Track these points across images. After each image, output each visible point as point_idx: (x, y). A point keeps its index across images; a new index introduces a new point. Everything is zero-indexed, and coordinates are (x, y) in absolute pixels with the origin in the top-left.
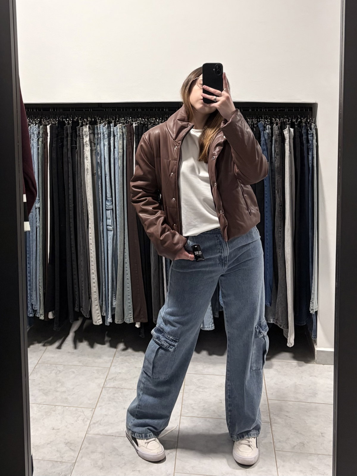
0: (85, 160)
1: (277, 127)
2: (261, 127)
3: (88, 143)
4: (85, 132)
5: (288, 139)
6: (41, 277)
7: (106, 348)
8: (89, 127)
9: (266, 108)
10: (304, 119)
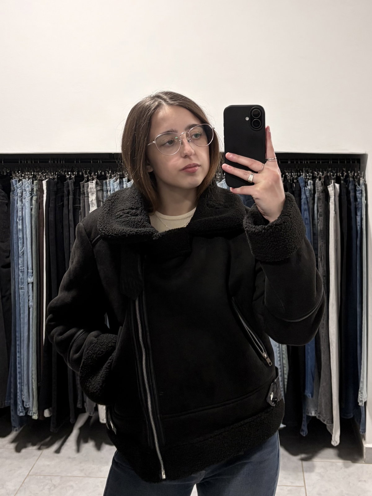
1: (320, 182)
2: (302, 183)
3: (95, 202)
4: (91, 188)
5: (333, 197)
8: (96, 182)
9: (307, 159)
10: (351, 172)
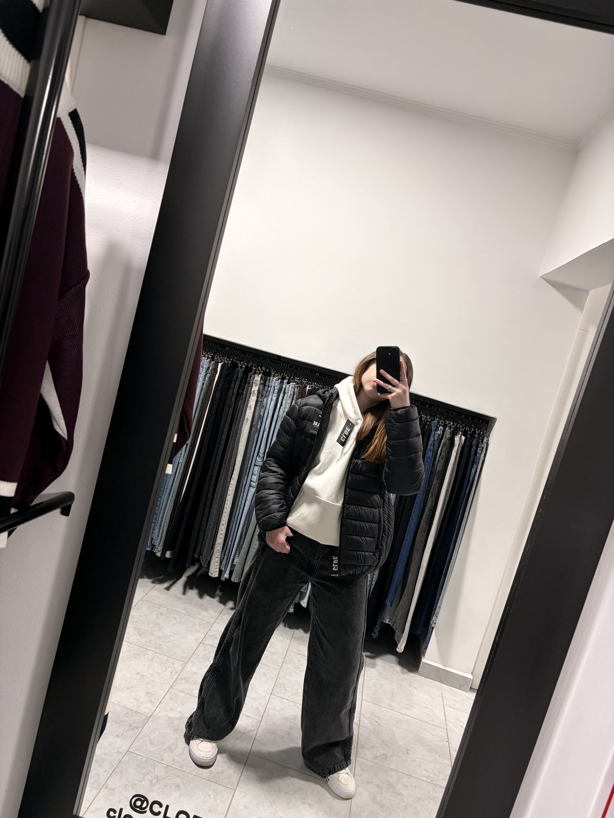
0: (248, 409)
1: (449, 430)
2: (433, 427)
3: (256, 392)
4: (256, 380)
5: (457, 446)
6: (169, 514)
7: (215, 602)
8: (261, 376)
9: (443, 408)
10: (478, 430)
